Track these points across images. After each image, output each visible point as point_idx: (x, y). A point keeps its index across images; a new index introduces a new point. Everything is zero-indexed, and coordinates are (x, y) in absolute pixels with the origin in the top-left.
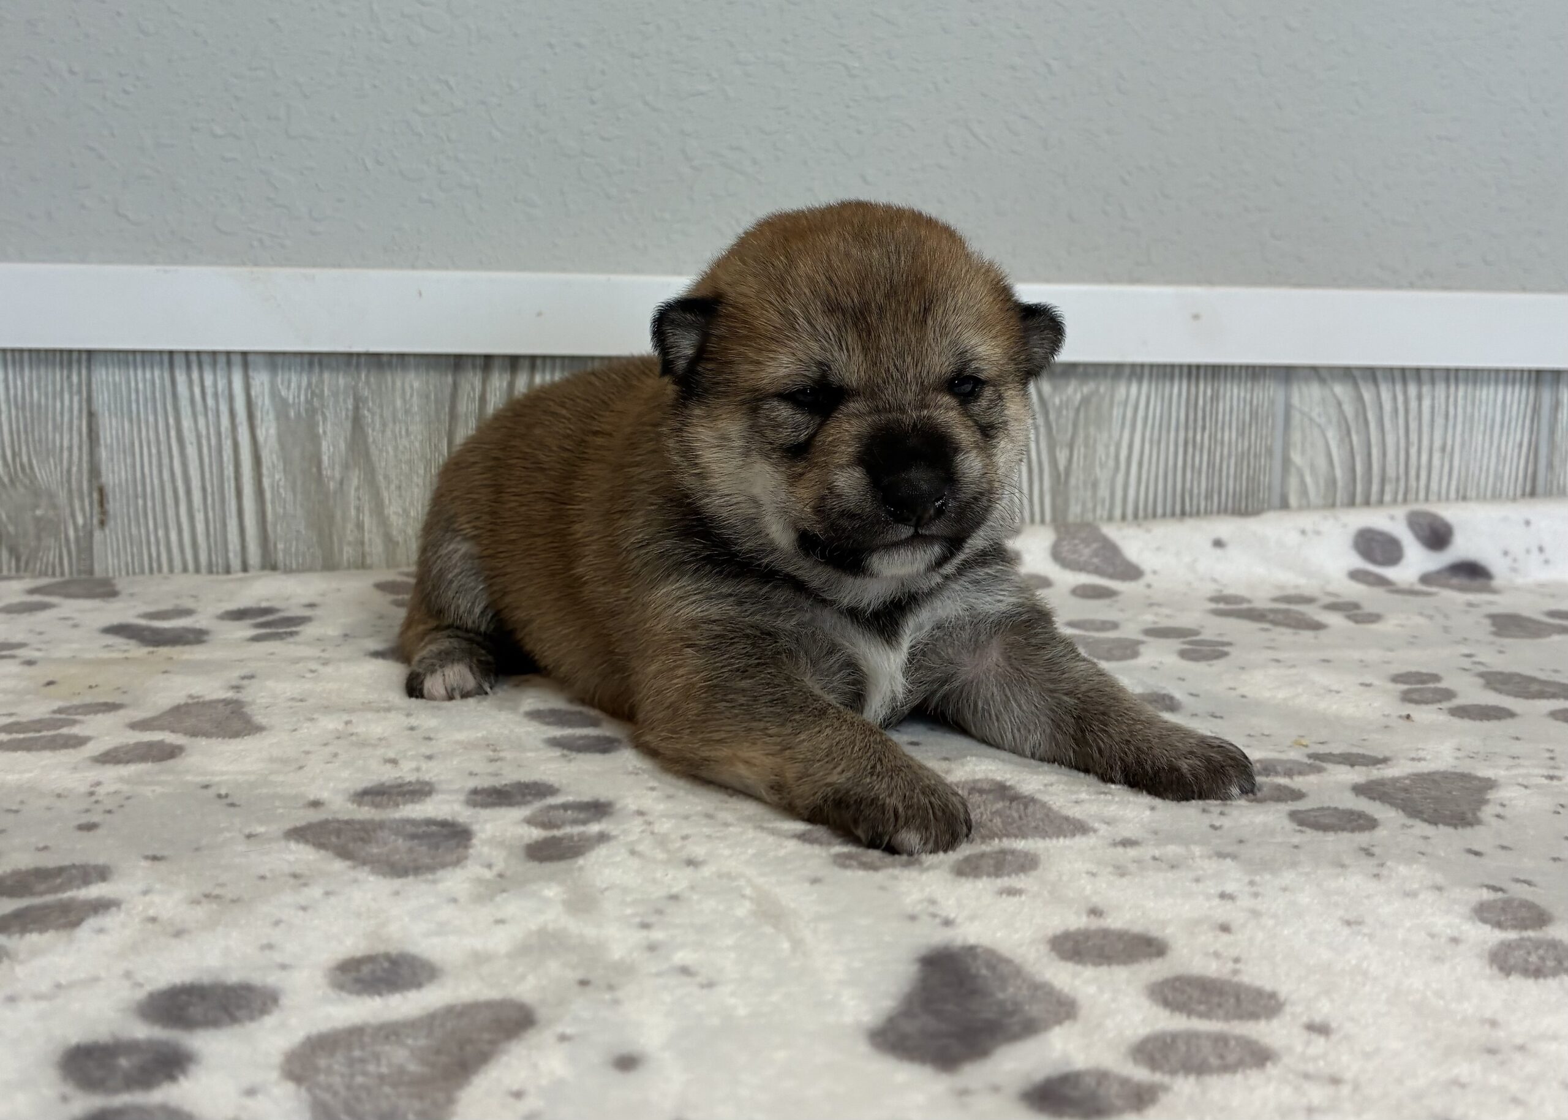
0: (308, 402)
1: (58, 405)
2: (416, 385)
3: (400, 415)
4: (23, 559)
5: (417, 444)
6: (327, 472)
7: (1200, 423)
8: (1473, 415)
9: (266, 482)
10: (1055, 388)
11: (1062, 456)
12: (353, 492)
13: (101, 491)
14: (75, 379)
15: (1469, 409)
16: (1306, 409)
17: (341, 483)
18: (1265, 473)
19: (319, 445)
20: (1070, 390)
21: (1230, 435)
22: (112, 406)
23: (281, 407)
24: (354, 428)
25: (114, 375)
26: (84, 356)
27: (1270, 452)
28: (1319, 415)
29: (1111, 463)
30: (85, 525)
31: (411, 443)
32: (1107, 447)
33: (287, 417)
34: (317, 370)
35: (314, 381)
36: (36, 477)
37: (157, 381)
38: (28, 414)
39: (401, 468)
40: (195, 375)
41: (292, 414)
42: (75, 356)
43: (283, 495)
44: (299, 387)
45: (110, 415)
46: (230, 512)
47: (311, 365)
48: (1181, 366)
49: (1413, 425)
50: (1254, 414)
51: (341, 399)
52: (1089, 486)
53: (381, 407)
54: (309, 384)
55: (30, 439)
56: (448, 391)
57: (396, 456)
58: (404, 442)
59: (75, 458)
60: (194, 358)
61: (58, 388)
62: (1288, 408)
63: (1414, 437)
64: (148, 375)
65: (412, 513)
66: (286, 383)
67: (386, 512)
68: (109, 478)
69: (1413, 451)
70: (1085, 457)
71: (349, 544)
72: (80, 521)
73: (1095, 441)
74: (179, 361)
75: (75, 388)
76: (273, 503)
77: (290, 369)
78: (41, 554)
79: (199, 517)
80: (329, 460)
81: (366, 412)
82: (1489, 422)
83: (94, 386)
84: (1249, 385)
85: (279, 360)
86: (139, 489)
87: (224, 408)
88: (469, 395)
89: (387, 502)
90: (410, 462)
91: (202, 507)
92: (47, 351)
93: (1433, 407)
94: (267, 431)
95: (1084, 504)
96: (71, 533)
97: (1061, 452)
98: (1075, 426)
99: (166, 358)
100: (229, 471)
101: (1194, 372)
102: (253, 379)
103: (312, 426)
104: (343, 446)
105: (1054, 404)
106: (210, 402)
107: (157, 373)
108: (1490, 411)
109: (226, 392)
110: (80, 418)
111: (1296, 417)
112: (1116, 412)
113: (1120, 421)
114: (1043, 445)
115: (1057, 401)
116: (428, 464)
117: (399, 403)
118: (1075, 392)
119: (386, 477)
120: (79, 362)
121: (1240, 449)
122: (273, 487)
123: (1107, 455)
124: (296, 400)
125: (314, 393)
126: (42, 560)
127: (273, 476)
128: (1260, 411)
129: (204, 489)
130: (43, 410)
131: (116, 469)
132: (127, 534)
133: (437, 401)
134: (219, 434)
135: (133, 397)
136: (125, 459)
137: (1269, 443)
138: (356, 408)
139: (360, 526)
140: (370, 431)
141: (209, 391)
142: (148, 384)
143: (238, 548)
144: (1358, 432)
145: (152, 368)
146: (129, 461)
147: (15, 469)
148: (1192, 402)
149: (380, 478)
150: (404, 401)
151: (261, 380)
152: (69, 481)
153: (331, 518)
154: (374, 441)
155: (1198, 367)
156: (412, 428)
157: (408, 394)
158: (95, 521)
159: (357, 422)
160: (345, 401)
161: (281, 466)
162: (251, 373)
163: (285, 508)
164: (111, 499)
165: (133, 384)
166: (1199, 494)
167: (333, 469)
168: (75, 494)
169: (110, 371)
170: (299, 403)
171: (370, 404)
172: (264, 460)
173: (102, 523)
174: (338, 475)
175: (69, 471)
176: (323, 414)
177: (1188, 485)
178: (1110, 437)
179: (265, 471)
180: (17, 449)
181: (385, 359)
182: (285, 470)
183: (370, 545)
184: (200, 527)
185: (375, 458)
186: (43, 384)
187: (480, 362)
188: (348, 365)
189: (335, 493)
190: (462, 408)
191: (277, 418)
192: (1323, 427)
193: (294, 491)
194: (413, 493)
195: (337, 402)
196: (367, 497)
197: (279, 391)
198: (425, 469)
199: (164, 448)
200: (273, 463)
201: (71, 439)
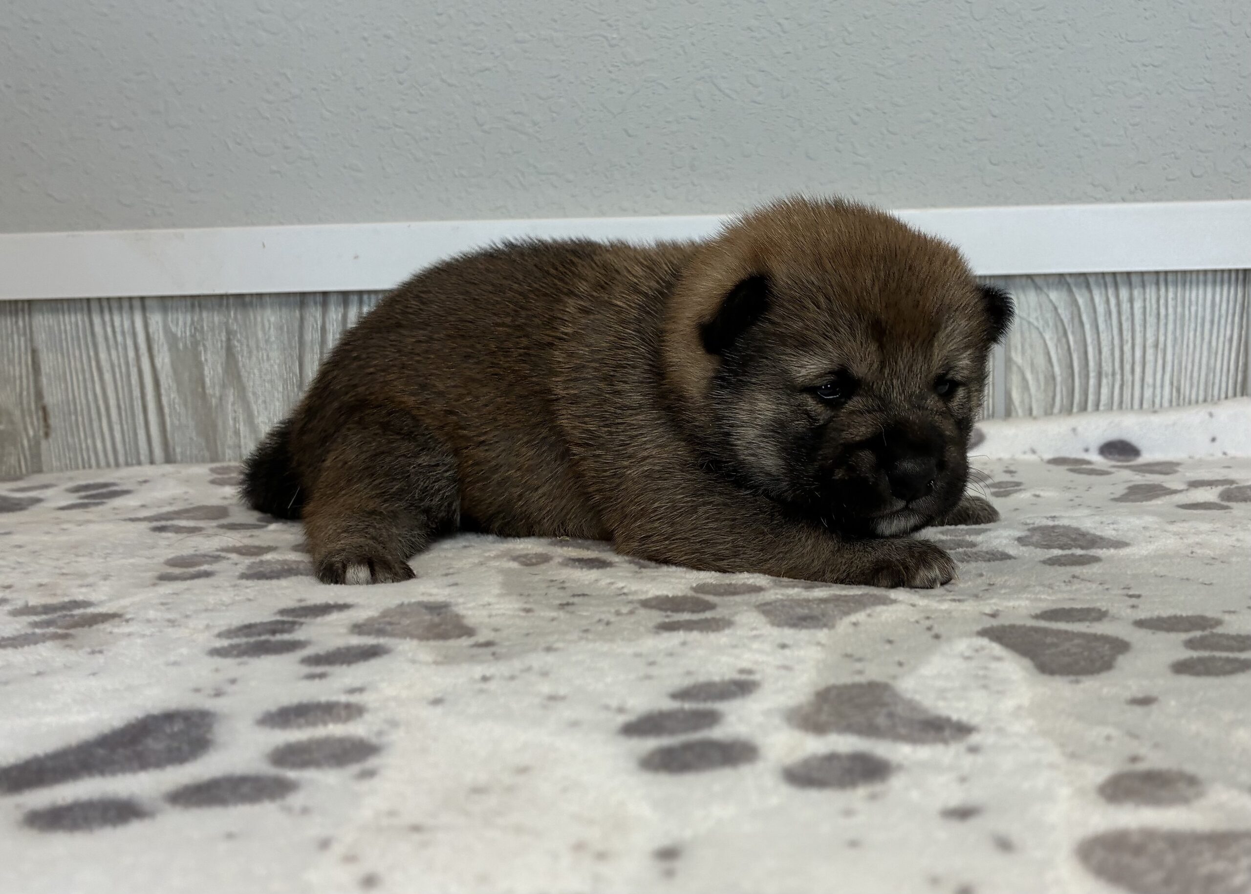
0: (193, 336)
1: (10, 344)
2: (272, 319)
3: (262, 344)
5: (276, 367)
6: (209, 391)
8: (1183, 315)
9: (164, 400)
12: (230, 406)
13: (44, 409)
14: (21, 323)
15: (1179, 310)
16: (1024, 314)
17: (221, 399)
19: (203, 370)
22: (49, 344)
23: (172, 340)
24: (227, 355)
25: (48, 320)
26: (26, 306)
28: (1037, 319)
30: (35, 436)
31: (272, 366)
33: (178, 349)
34: (197, 309)
35: (196, 319)
37: (80, 323)
39: (265, 386)
40: (107, 318)
41: (181, 346)
42: (20, 306)
43: (178, 411)
44: (185, 324)
45: (47, 352)
46: (139, 423)
47: (193, 306)
49: (1126, 325)
51: (217, 332)
53: (247, 338)
54: (193, 322)
56: (296, 325)
57: (261, 377)
58: (266, 365)
59: (25, 386)
60: (105, 304)
61: (10, 332)
63: (1127, 335)
64: (73, 319)
66: (175, 322)
67: (256, 421)
68: (50, 399)
69: (1127, 348)
71: (229, 447)
72: (31, 433)
74: (95, 306)
75: (21, 331)
76: (170, 416)
77: (177, 310)
78: (5, 459)
79: (117, 428)
80: (210, 381)
82: (1199, 320)
83: (34, 329)
85: (169, 303)
86: (72, 407)
87: (130, 343)
88: (313, 327)
89: (256, 413)
90: (271, 381)
91: (118, 421)
93: (1145, 308)
94: (163, 359)
96: (26, 443)
99: (85, 305)
100: (137, 393)
102: (150, 319)
103: (196, 355)
104: (220, 370)
106: (120, 338)
107: (79, 317)
108: (1200, 309)
109: (131, 330)
110: (26, 353)
111: (1016, 322)
116: (285, 382)
119: (254, 394)
120: (23, 310)
122: (170, 405)
124: (184, 335)
125: (197, 328)
126: (6, 463)
127: (169, 396)
129: (119, 407)
131: (54, 392)
132: (65, 442)
133: (288, 332)
134: (127, 363)
135: (63, 336)
136: (60, 386)
138: (229, 340)
139: (237, 433)
140: (240, 359)
141: (118, 330)
142: (73, 326)
143: (147, 452)
144: (1073, 333)
145: (76, 313)
146: (63, 386)
149: (250, 394)
150: (264, 333)
151: (156, 319)
152: (21, 403)
153: (214, 427)
154: (244, 366)
156: (271, 354)
157: (267, 327)
158: (41, 433)
159: (229, 350)
160: (219, 334)
161: (174, 387)
162: (148, 315)
164: (51, 414)
165: (62, 327)
167: (214, 388)
168: (26, 413)
169: (45, 316)
170: (186, 337)
171: (239, 336)
172: (161, 380)
173: (47, 435)
174: (218, 394)
175: (21, 395)
176: (204, 346)
179: (163, 391)
181: (247, 299)
182: (178, 389)
183: (246, 448)
184: (117, 436)
185: (245, 380)
187: (319, 299)
188: (221, 305)
189: (216, 407)
190: (308, 337)
191: (170, 350)
192: (1041, 329)
193: (185, 405)
194: (275, 405)
195: (214, 335)
196: (241, 411)
197: (170, 328)
198: (283, 387)
199: (87, 376)
200: (169, 384)
201: (20, 370)
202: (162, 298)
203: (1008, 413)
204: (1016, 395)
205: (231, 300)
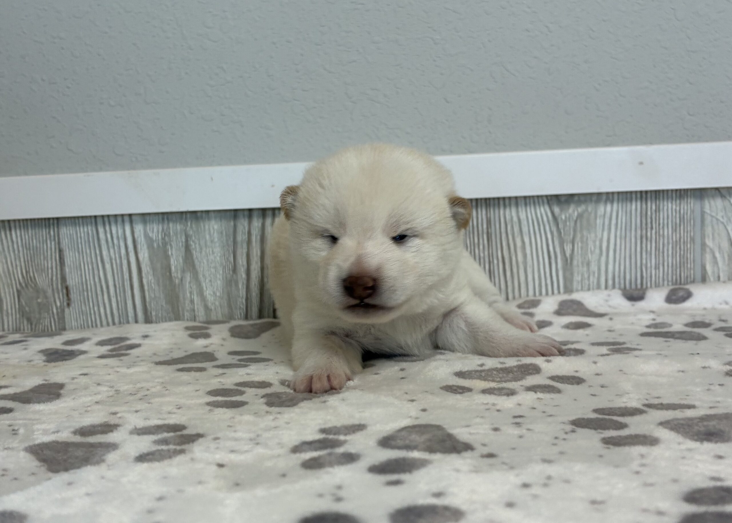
0: (163, 239)
1: (45, 246)
2: (216, 227)
3: (209, 243)
4: (34, 324)
5: (218, 258)
6: (174, 275)
7: (649, 225)
9: (145, 281)
10: (561, 210)
11: (568, 249)
12: (187, 284)
13: (67, 288)
14: (52, 233)
16: (714, 214)
17: (182, 280)
18: (690, 253)
19: (169, 261)
20: (571, 211)
21: (667, 231)
22: (70, 246)
23: (150, 241)
24: (186, 251)
25: (69, 230)
26: (55, 222)
27: (693, 240)
28: (723, 217)
29: (597, 251)
30: (61, 306)
31: (215, 257)
32: (594, 242)
33: (153, 247)
34: (166, 222)
35: (165, 227)
36: (37, 283)
37: (90, 232)
38: (32, 252)
39: (211, 271)
40: (107, 228)
41: (155, 245)
42: (51, 221)
43: (154, 288)
44: (158, 232)
45: (69, 251)
46: (128, 296)
47: (163, 219)
48: (636, 192)
50: (682, 219)
51: (179, 236)
52: (585, 265)
53: (199, 240)
54: (163, 229)
55: (33, 264)
56: (231, 230)
57: (208, 265)
58: (211, 257)
59: (54, 273)
60: (106, 219)
61: (45, 238)
62: (703, 213)
64: (86, 230)
65: (218, 294)
66: (151, 230)
67: (205, 294)
68: (70, 282)
70: (582, 248)
71: (187, 311)
72: (58, 304)
73: (587, 239)
74: (99, 221)
75: (52, 238)
76: (148, 291)
77: (153, 222)
78: (41, 321)
79: (114, 300)
80: (175, 268)
81: (192, 243)
83: (61, 236)
84: (678, 202)
85: (148, 218)
86: (85, 287)
87: (122, 245)
88: (242, 232)
89: (205, 289)
90: (215, 268)
91: (115, 295)
92: (38, 219)
94: (144, 254)
95: (582, 275)
96: (55, 311)
97: (567, 246)
98: (575, 231)
99: (93, 220)
100: (126, 276)
101: (644, 196)
102: (135, 228)
103: (165, 251)
104: (181, 260)
105: (562, 219)
106: (115, 241)
107: (90, 228)
109: (123, 236)
110: (55, 252)
111: (708, 219)
112: (599, 221)
113: (601, 227)
114: (557, 243)
115: (563, 217)
116: (224, 268)
117: (208, 237)
118: (574, 211)
119: (204, 276)
120: (53, 224)
121: (674, 239)
122: (148, 283)
123: (595, 247)
124: (157, 238)
125: (166, 234)
126: (42, 324)
127: (148, 278)
128: (685, 216)
129: (115, 286)
130: (38, 249)
131: (73, 277)
132: (80, 310)
133: (226, 235)
134: (120, 257)
135: (79, 240)
136: (77, 272)
137: (692, 234)
138: (187, 241)
139: (192, 301)
140: (194, 252)
141: (115, 236)
142: (86, 234)
143: (133, 315)
145: (87, 225)
146: (79, 273)
147: (28, 280)
148: (644, 212)
149: (201, 276)
150: (210, 236)
151: (139, 228)
152: (52, 285)
153: (177, 297)
154: (197, 257)
155: (646, 192)
156: (215, 250)
157: (212, 232)
158: (65, 304)
159: (187, 248)
160: (181, 237)
161: (151, 273)
162: (134, 226)
163: (155, 294)
164: (71, 291)
165: (79, 234)
166: (651, 267)
167: (177, 273)
168: (55, 291)
169: (68, 228)
170: (159, 240)
171: (194, 238)
172: (143, 269)
173: (68, 305)
174: (180, 276)
175: (52, 279)
176: (171, 245)
177: (644, 261)
178: (596, 236)
179: (143, 274)
180: (28, 269)
181: (199, 214)
182: (153, 274)
183: (198, 311)
184: (114, 305)
185: (197, 267)
186: (37, 236)
187: (246, 213)
188: (181, 218)
189: (179, 285)
190: (239, 238)
191: (148, 248)
192: (725, 224)
193: (159, 285)
194: (217, 283)
195: (177, 238)
196: (195, 287)
197: (148, 234)
198: (223, 271)
199: (95, 266)
200: (147, 271)
201: (52, 263)
202: (143, 215)
203: (704, 279)
204: (709, 268)
205: (188, 215)
